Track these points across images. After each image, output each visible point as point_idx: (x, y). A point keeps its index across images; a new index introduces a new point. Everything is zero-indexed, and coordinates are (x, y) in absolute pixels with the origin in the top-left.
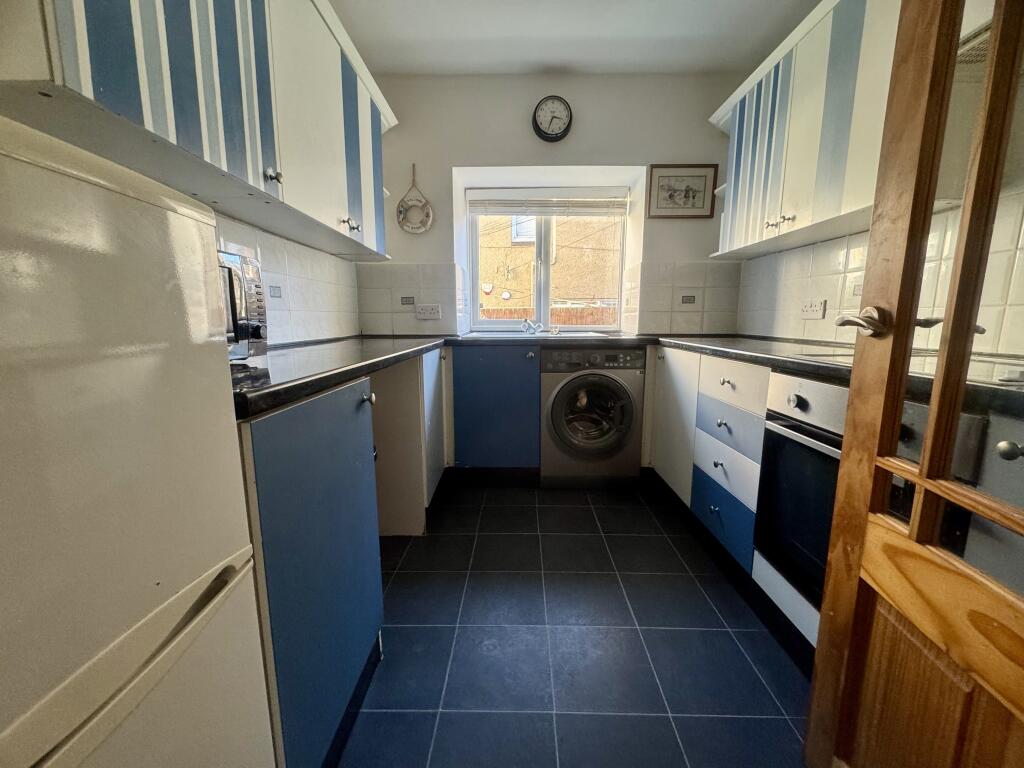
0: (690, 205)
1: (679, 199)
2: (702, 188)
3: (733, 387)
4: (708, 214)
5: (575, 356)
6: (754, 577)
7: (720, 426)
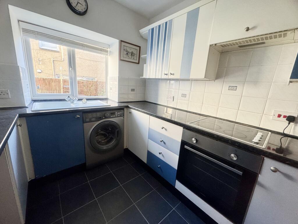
0: (133, 58)
1: (130, 55)
2: (136, 54)
3: (166, 130)
4: (138, 62)
5: (99, 114)
6: (176, 187)
7: (161, 142)
